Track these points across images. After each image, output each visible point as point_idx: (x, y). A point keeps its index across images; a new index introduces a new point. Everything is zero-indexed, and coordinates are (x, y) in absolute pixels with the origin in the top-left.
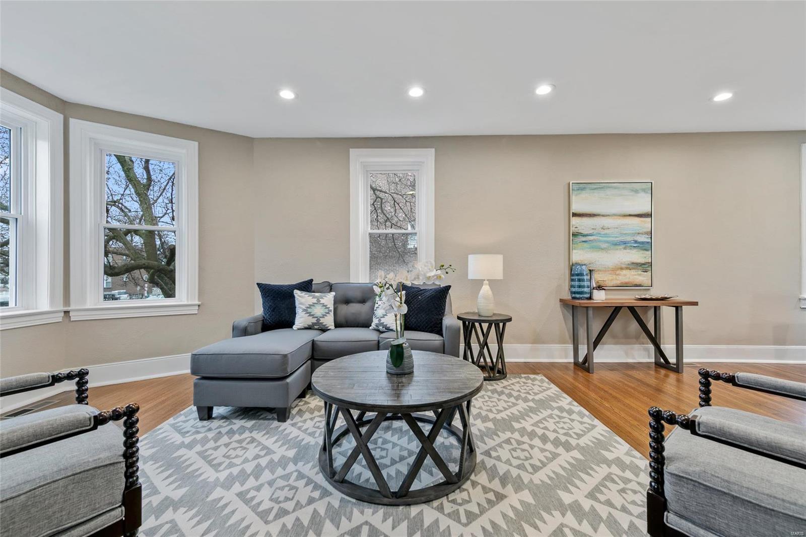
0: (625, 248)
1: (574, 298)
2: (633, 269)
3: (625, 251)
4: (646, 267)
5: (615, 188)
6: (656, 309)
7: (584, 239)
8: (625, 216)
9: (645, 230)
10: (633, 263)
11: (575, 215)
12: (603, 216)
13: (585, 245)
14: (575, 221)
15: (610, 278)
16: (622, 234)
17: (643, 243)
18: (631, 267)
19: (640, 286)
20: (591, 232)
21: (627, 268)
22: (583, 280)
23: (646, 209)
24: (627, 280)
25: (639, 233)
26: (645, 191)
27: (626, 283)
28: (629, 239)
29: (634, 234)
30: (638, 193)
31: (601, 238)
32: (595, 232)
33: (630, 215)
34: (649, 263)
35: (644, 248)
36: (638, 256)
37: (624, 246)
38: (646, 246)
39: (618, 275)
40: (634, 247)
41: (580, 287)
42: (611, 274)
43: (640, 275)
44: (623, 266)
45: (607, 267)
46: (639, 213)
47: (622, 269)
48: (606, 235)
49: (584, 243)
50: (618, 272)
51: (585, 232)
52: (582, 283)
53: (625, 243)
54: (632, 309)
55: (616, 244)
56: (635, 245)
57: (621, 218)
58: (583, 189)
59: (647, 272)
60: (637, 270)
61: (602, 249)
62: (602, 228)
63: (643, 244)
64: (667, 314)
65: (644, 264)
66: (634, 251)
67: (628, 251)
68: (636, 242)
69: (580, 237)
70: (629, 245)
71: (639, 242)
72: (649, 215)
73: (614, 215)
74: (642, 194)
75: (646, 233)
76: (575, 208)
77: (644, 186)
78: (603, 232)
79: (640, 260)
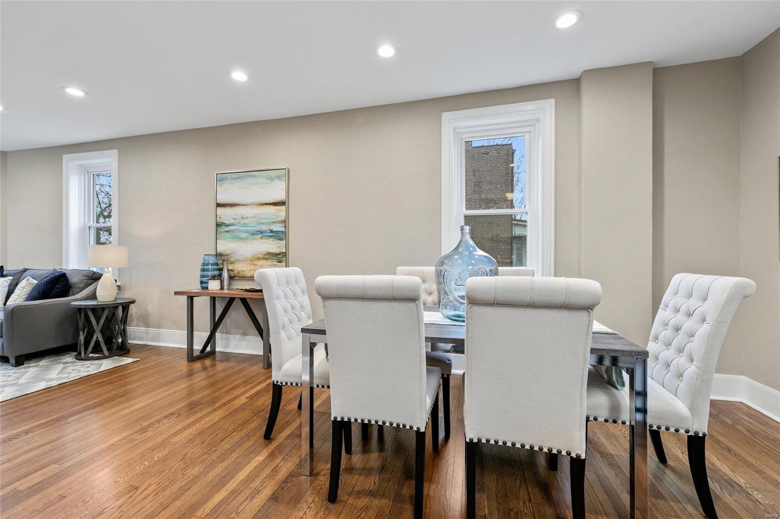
0: (261, 238)
1: (201, 288)
2: (269, 259)
3: (262, 240)
4: (280, 257)
5: (253, 177)
7: (226, 229)
8: (262, 205)
9: (280, 219)
10: (269, 253)
11: (219, 205)
12: (243, 205)
13: (228, 235)
14: (220, 211)
15: (249, 268)
16: (259, 224)
18: (267, 257)
20: (232, 222)
21: (264, 258)
22: (209, 270)
23: (281, 196)
25: (274, 222)
26: (279, 178)
28: (264, 228)
29: (269, 224)
30: (273, 180)
31: (241, 228)
32: (236, 221)
33: (266, 204)
34: (283, 253)
35: (279, 237)
36: (273, 246)
37: (260, 236)
38: (281, 236)
39: (256, 265)
40: (270, 236)
41: (207, 276)
42: (248, 264)
43: (275, 265)
44: (260, 256)
45: (246, 257)
46: (274, 201)
47: (259, 259)
48: (245, 225)
49: (226, 233)
50: (256, 262)
51: (227, 222)
52: (208, 273)
53: (261, 232)
54: (244, 301)
55: (253, 234)
56: (270, 234)
57: (259, 207)
58: (226, 179)
59: (281, 262)
60: (272, 261)
61: (242, 239)
62: (242, 218)
63: (277, 233)
65: (278, 254)
66: (269, 241)
67: (264, 240)
68: (271, 231)
69: (223, 227)
70: (265, 234)
71: (274, 232)
72: (283, 203)
73: (252, 204)
74: (277, 182)
75: (281, 222)
76: (221, 199)
77: (278, 173)
78: (243, 222)
79: (277, 251)
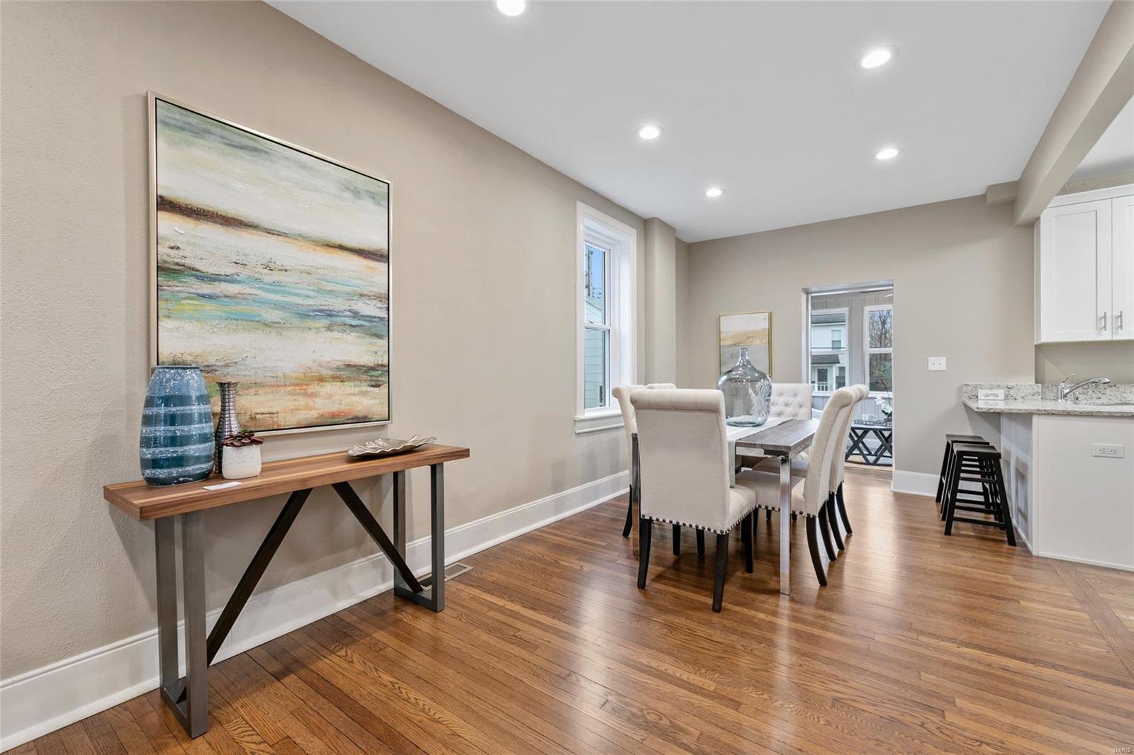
0: (329, 328)
1: (153, 483)
2: (349, 379)
3: (329, 334)
4: (377, 375)
6: (397, 477)
7: (206, 289)
8: (330, 246)
9: (376, 290)
10: (349, 366)
11: (166, 204)
12: (269, 232)
13: (209, 306)
14: (169, 224)
15: (291, 405)
16: (321, 291)
17: (370, 318)
18: (344, 374)
19: (364, 419)
21: (335, 378)
22: (186, 419)
23: (377, 241)
24: (334, 408)
25: (362, 295)
26: (373, 198)
27: (333, 415)
28: (337, 304)
29: (351, 296)
30: (360, 198)
31: (260, 293)
32: (244, 273)
33: (342, 248)
34: (383, 366)
35: (374, 330)
36: (360, 350)
37: (326, 322)
38: (378, 328)
39: (313, 395)
40: (351, 325)
41: (173, 441)
43: (364, 393)
44: (325, 372)
45: (280, 374)
46: (362, 247)
47: (321, 379)
48: (275, 286)
49: (203, 302)
50: (311, 389)
51: (208, 268)
52: (179, 430)
53: (329, 314)
55: (305, 316)
56: (354, 322)
57: (319, 249)
59: (378, 386)
60: (358, 383)
61: (266, 325)
62: (267, 267)
63: (370, 321)
64: (418, 479)
65: (372, 369)
66: (352, 336)
67: (336, 334)
68: (355, 314)
69: (191, 280)
70: (339, 320)
71: (362, 316)
72: (383, 257)
73: (301, 237)
74: (368, 204)
75: (378, 297)
76: (170, 183)
77: (370, 185)
78: (270, 277)
79: (369, 360)
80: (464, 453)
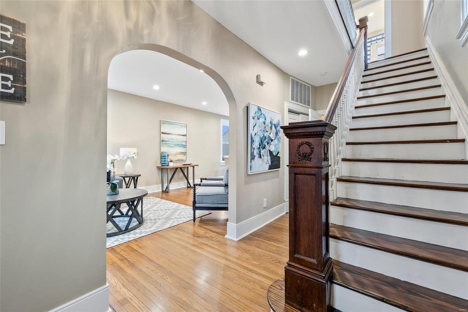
0: (179, 147)
1: (162, 166)
3: (179, 148)
4: (185, 154)
5: (176, 124)
6: (187, 168)
7: (166, 143)
8: (179, 135)
10: (181, 152)
11: (162, 133)
12: (172, 134)
14: (162, 135)
15: (174, 158)
16: (178, 142)
17: (184, 145)
18: (180, 153)
19: (183, 160)
20: (167, 140)
21: (179, 154)
22: (165, 159)
23: (185, 133)
24: (179, 158)
25: (183, 142)
27: (179, 159)
28: (180, 143)
29: (181, 142)
30: (182, 127)
31: (171, 143)
32: (169, 140)
33: (180, 135)
36: (182, 150)
37: (178, 146)
38: (185, 146)
39: (177, 156)
41: (164, 161)
42: (174, 156)
43: (183, 156)
44: (178, 153)
45: (173, 154)
46: (183, 134)
47: (177, 154)
48: (173, 142)
49: (166, 144)
50: (177, 155)
51: (166, 140)
52: (165, 160)
53: (179, 145)
54: (181, 168)
55: (176, 145)
56: (182, 146)
58: (165, 123)
61: (172, 147)
62: (172, 139)
64: (190, 169)
65: (184, 153)
66: (181, 148)
68: (182, 145)
69: (164, 142)
72: (186, 136)
73: (175, 134)
74: (184, 128)
75: (185, 142)
76: (163, 130)
77: (184, 125)
78: (172, 140)
79: (183, 151)
80: (198, 165)
